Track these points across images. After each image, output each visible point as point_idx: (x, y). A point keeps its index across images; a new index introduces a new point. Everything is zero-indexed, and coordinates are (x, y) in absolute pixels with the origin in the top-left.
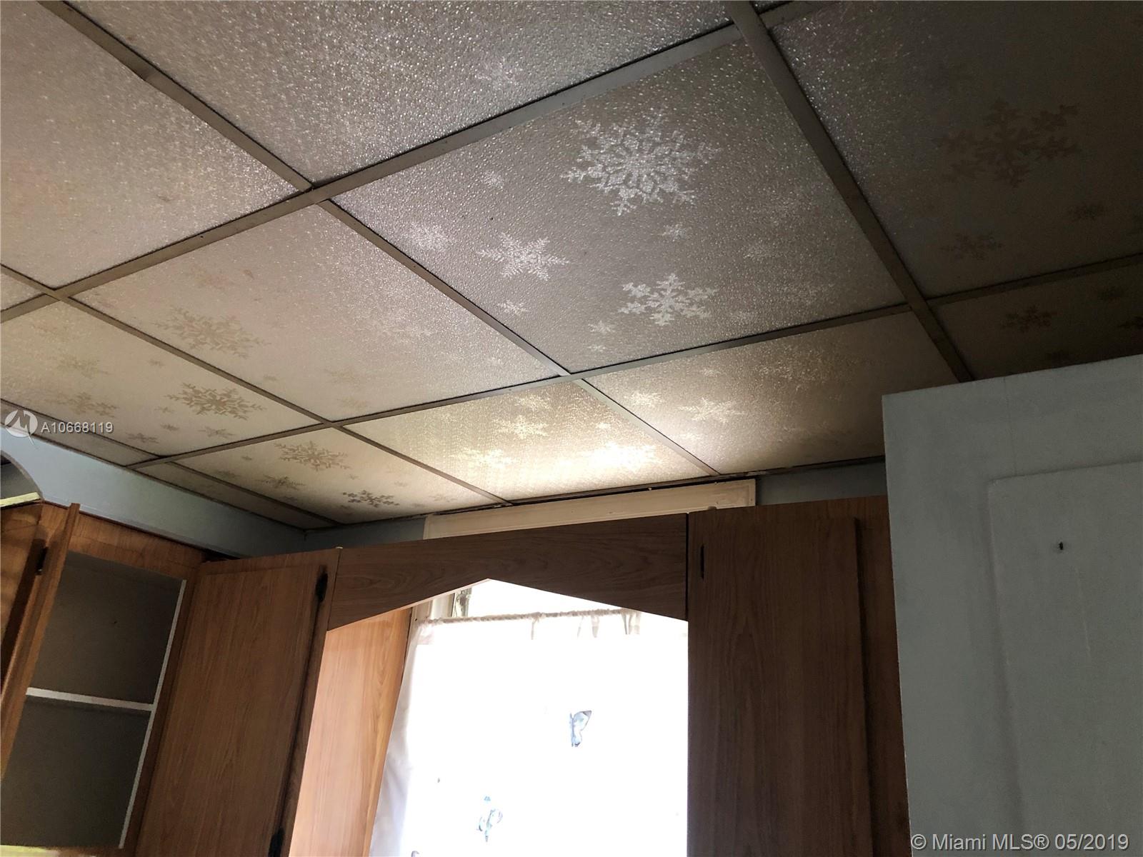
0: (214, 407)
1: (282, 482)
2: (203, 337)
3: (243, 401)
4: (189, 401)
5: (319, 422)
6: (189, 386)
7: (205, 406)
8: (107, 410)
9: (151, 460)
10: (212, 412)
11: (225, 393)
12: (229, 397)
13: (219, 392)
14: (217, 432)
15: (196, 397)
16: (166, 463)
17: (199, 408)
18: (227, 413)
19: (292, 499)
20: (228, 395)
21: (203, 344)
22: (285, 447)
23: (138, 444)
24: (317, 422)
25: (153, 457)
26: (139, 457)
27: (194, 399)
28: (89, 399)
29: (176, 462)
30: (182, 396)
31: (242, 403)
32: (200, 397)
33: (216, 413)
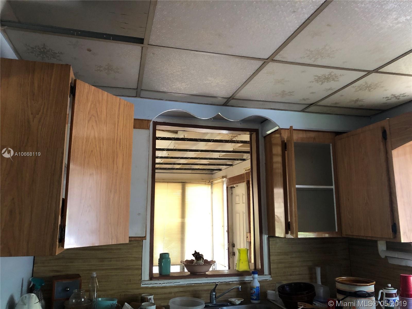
0: (326, 81)
1: (357, 101)
2: (317, 56)
3: (336, 75)
4: (317, 81)
5: (367, 73)
6: (316, 76)
7: (323, 81)
8: (291, 94)
9: (309, 106)
10: (326, 83)
11: (329, 74)
12: (331, 75)
13: (327, 74)
14: (329, 89)
15: (319, 79)
16: (314, 106)
17: (321, 83)
18: (331, 81)
19: (362, 106)
20: (330, 74)
21: (318, 58)
22: (355, 87)
23: (304, 102)
24: (366, 73)
25: (310, 105)
26: (304, 106)
27: (319, 80)
28: (285, 92)
29: (317, 104)
30: (314, 80)
31: (336, 76)
32: (320, 79)
33: (328, 82)
